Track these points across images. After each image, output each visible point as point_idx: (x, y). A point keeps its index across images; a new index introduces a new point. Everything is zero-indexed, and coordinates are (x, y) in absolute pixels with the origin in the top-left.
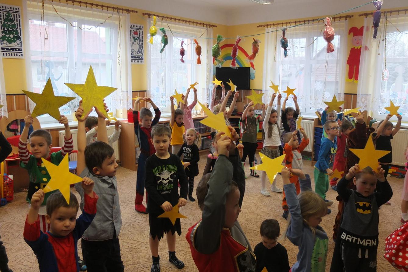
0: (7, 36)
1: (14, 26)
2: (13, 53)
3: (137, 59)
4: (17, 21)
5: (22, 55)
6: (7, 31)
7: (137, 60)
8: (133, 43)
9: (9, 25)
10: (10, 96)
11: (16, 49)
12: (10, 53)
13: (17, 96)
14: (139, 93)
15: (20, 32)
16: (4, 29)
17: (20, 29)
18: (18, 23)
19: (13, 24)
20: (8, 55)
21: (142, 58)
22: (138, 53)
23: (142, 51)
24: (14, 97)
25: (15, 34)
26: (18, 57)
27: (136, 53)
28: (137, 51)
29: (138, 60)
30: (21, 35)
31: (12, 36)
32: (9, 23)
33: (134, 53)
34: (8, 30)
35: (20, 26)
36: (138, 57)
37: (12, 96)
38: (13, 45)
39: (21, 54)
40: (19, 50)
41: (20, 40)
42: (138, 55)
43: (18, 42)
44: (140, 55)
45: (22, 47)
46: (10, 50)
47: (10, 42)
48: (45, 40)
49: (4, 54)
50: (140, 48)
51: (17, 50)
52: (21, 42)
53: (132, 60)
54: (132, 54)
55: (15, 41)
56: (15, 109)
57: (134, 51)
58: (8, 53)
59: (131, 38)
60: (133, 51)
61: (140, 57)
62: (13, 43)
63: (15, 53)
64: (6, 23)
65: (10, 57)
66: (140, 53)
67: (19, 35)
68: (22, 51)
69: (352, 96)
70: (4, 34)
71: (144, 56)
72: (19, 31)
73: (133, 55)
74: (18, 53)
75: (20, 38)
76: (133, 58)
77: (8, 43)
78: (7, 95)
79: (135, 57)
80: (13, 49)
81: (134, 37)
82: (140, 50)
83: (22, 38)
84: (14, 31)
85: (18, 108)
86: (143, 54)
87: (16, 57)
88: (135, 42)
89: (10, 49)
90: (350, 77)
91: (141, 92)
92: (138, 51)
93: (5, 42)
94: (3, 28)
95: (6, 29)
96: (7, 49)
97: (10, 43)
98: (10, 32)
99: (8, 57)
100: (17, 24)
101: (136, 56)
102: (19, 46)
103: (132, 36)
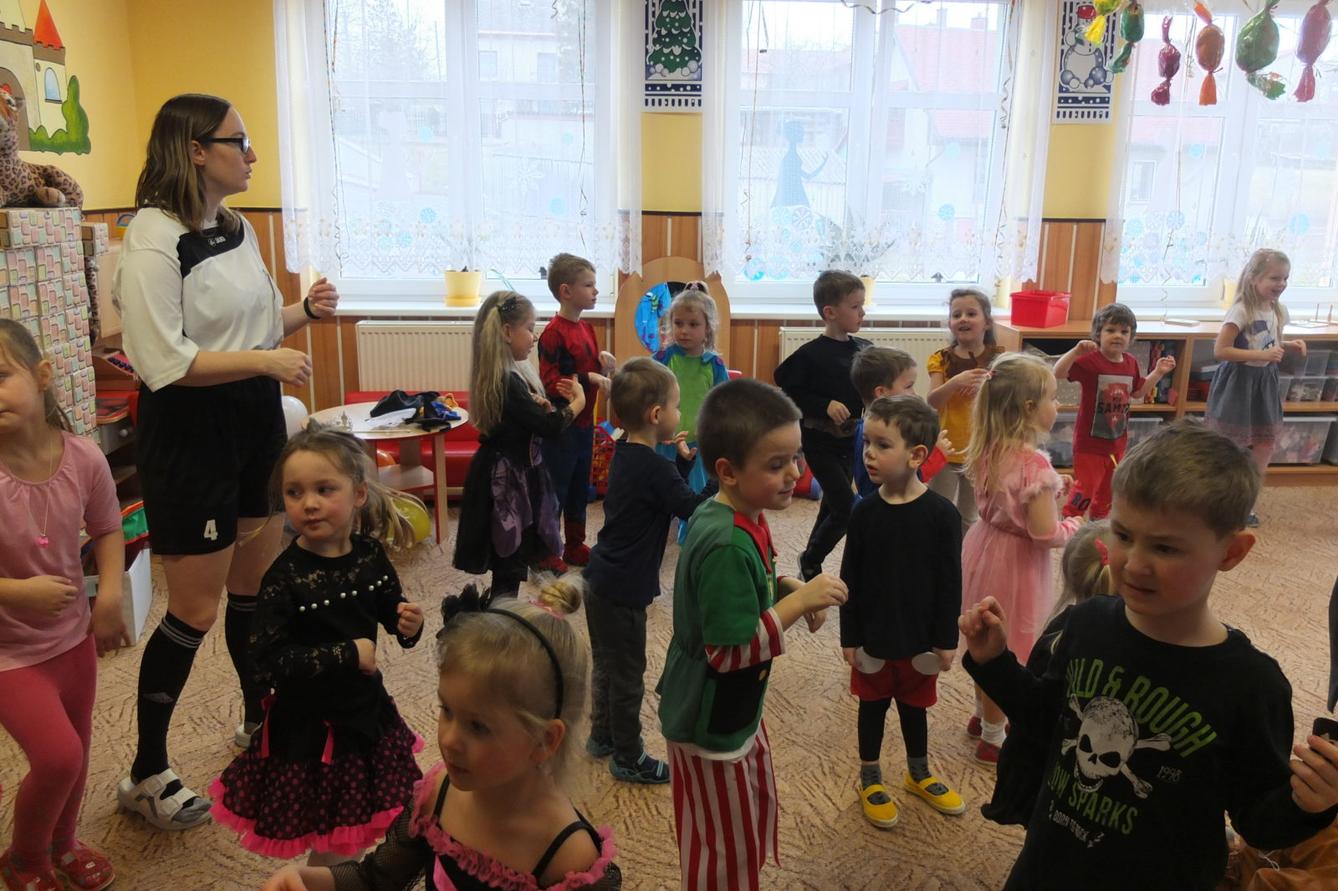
0: (666, 51)
1: (686, 21)
2: (676, 99)
3: (1083, 104)
4: (694, 7)
5: (700, 104)
6: (665, 36)
7: (1080, 110)
8: (1072, 48)
9: (673, 20)
10: (658, 217)
11: (684, 86)
12: (670, 99)
13: (677, 218)
14: (1075, 227)
15: (701, 38)
16: (659, 33)
17: (701, 27)
18: (697, 11)
19: (683, 15)
20: (664, 102)
21: (1104, 100)
22: (1091, 82)
23: (1105, 78)
24: (670, 220)
25: (686, 44)
26: (689, 108)
27: (1083, 86)
28: (1084, 76)
29: (1086, 111)
30: (701, 46)
31: (677, 50)
32: (673, 15)
33: (1073, 83)
34: (669, 34)
35: (701, 20)
36: (1087, 100)
37: (664, 217)
38: (679, 76)
39: (697, 99)
40: (694, 88)
41: (698, 61)
42: (1089, 89)
43: (693, 65)
44: (1098, 90)
45: (701, 80)
46: (669, 89)
47: (671, 66)
48: (760, 54)
49: (647, 101)
50: (1099, 66)
51: (689, 88)
52: (700, 67)
53: (1062, 110)
54: (1061, 88)
55: (684, 64)
56: (669, 254)
57: (1074, 77)
58: (663, 98)
59: (1067, 30)
60: (1069, 76)
61: (1094, 99)
62: (679, 70)
63: (683, 99)
64: (665, 14)
65: (670, 108)
66: (1097, 82)
67: (697, 45)
68: (700, 90)
70: (658, 47)
71: (1111, 95)
72: (697, 34)
73: (1067, 91)
74: (690, 99)
75: (699, 54)
76: (1066, 102)
77: (666, 71)
78: (644, 213)
79: (1075, 100)
80: (676, 87)
81: (1078, 26)
82: (1099, 75)
83: (702, 53)
84: (683, 34)
85: (677, 252)
86: (1108, 88)
87: (683, 108)
88: (1079, 46)
89: (670, 86)
91: (1083, 224)
92: (1091, 76)
93: (659, 67)
94: (656, 29)
95: (664, 32)
96: (664, 87)
97: (672, 70)
98: (675, 40)
99: (663, 108)
100: (694, 15)
101: (1080, 96)
102: (695, 76)
103: (1068, 25)
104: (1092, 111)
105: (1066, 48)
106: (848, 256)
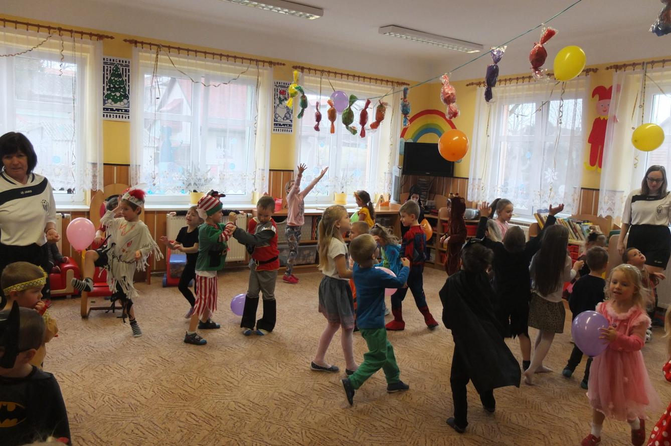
0: (113, 94)
1: (122, 82)
2: (118, 115)
3: (283, 126)
4: (126, 76)
5: (129, 118)
6: (112, 88)
7: (282, 129)
8: (278, 105)
9: (116, 81)
10: (110, 166)
11: (122, 110)
12: (115, 115)
13: (119, 166)
14: (282, 173)
15: (129, 90)
16: (109, 86)
17: (129, 86)
18: (127, 78)
19: (121, 79)
20: (112, 116)
21: (290, 125)
22: (285, 118)
23: (290, 116)
24: (115, 168)
25: (122, 92)
26: (124, 119)
27: (282, 120)
28: (283, 116)
29: (284, 129)
30: (129, 93)
31: (118, 94)
32: (116, 79)
33: (279, 118)
34: (114, 87)
35: (129, 82)
36: (284, 125)
37: (113, 166)
38: (118, 105)
39: (127, 115)
40: (126, 111)
41: (128, 100)
42: (285, 121)
43: (125, 101)
44: (288, 122)
45: (129, 107)
46: (115, 111)
47: (115, 101)
48: (157, 100)
49: (104, 115)
50: (288, 113)
51: (123, 111)
52: (129, 102)
53: (275, 128)
54: (275, 120)
55: (121, 100)
56: (115, 182)
57: (279, 116)
58: (112, 114)
59: (276, 99)
60: (277, 116)
61: (287, 125)
62: (119, 103)
63: (121, 115)
64: (112, 78)
65: (115, 119)
66: (287, 119)
67: (127, 93)
68: (129, 112)
69: (594, 192)
70: (109, 92)
71: (293, 124)
72: (127, 88)
73: (277, 121)
74: (124, 115)
75: (128, 97)
76: (277, 125)
77: (113, 103)
78: (104, 164)
79: (280, 125)
80: (118, 110)
81: (280, 97)
82: (288, 116)
83: (130, 96)
84: (120, 87)
85: (119, 182)
86: (291, 121)
87: (121, 119)
88: (280, 105)
89: (115, 109)
90: (592, 163)
91: (285, 172)
92: (285, 116)
93: (110, 101)
94: (108, 84)
95: (112, 86)
96: (112, 110)
97: (116, 103)
98: (117, 90)
99: (111, 119)
100: (126, 80)
101: (282, 124)
102: (126, 106)
103: (276, 97)
104: (286, 129)
105: (276, 105)
106: (195, 184)
